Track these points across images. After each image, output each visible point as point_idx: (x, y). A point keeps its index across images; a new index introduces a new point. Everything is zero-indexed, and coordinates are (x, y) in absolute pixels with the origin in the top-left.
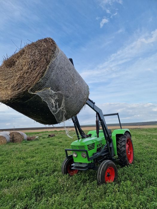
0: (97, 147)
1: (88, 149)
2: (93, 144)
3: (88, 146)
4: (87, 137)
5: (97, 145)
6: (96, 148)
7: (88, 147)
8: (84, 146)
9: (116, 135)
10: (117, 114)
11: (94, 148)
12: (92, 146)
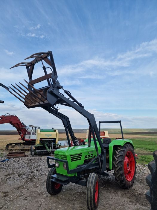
0: (85, 158)
1: (71, 159)
2: (80, 155)
3: (71, 156)
4: (79, 145)
5: (85, 156)
6: (83, 159)
7: (71, 158)
8: (66, 156)
9: (113, 146)
10: (120, 122)
11: (80, 159)
12: (78, 156)
